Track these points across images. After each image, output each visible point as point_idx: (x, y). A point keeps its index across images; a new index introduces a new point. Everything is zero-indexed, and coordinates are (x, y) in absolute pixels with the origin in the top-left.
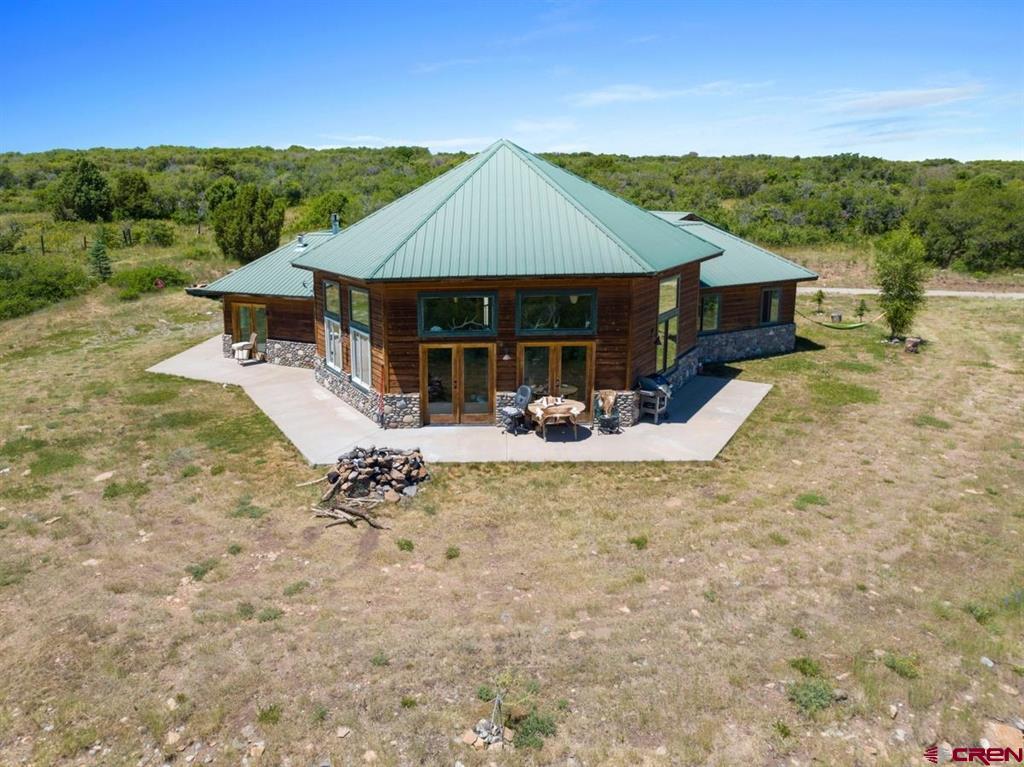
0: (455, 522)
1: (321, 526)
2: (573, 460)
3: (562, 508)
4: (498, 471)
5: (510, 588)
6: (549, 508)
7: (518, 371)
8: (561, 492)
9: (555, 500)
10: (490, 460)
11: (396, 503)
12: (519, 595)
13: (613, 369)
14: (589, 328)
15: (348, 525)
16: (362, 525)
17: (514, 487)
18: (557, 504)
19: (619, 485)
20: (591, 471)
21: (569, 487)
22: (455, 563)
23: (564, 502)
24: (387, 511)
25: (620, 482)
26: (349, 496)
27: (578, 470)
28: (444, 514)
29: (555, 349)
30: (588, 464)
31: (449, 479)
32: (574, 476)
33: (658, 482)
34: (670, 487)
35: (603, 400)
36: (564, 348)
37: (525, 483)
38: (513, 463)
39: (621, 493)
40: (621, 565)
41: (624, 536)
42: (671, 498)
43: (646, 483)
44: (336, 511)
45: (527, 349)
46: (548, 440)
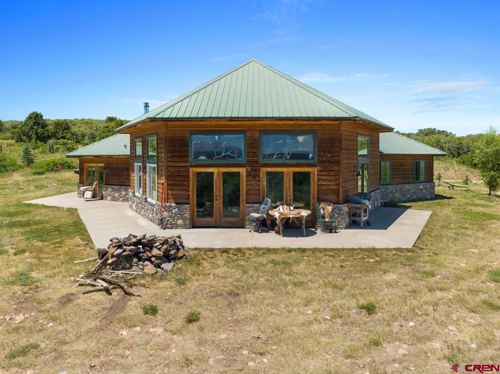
0: (201, 290)
1: (79, 293)
2: (303, 247)
3: (296, 280)
4: (244, 254)
5: (245, 352)
6: (284, 280)
7: (261, 189)
8: (295, 269)
9: (290, 274)
10: (238, 247)
11: (152, 275)
12: (253, 360)
13: (329, 187)
14: (312, 158)
15: (105, 293)
16: (116, 294)
17: (256, 265)
18: (291, 277)
19: (342, 264)
20: (319, 255)
21: (301, 265)
22: (194, 327)
23: (298, 276)
24: (143, 282)
25: (343, 262)
26: (113, 269)
27: (308, 253)
28: (193, 285)
29: (288, 173)
30: (315, 250)
31: (203, 259)
32: (305, 258)
33: (373, 262)
34: (384, 266)
35: (323, 209)
36: (295, 173)
37: (265, 262)
38: (256, 248)
39: (345, 270)
40: (355, 330)
41: (353, 303)
42: (387, 273)
43: (364, 263)
44: (98, 280)
45: (268, 173)
46: (283, 236)
